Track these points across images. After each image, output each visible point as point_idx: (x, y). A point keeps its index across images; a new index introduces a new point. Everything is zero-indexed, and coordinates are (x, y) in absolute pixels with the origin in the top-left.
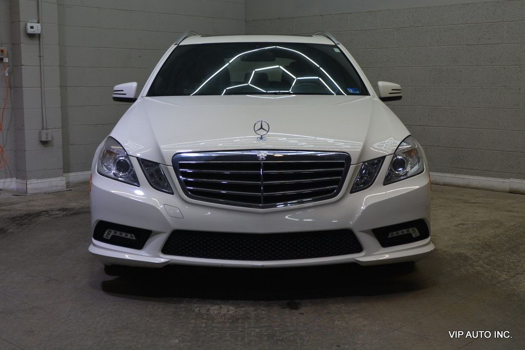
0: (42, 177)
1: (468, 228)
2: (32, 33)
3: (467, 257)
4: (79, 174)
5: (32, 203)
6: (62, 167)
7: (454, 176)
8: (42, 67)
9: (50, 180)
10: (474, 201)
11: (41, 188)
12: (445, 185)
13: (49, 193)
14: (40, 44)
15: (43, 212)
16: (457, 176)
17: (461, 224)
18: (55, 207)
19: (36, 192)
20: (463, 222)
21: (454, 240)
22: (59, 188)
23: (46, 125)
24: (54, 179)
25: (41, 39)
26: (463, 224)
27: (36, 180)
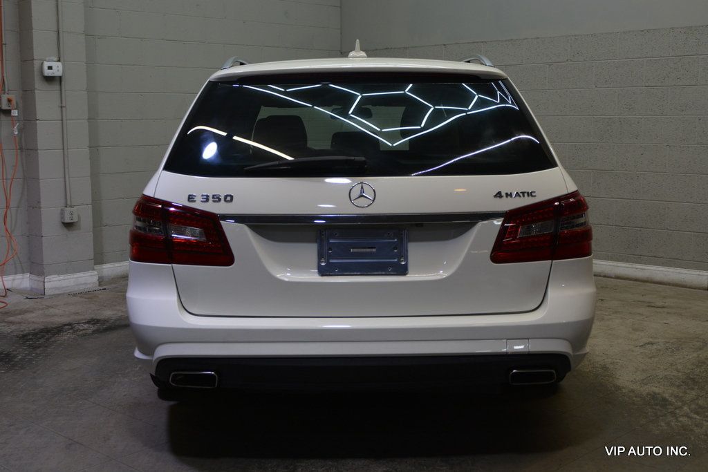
0: (66, 272)
1: (660, 350)
2: (50, 75)
3: (664, 400)
4: (116, 265)
5: (51, 310)
6: (92, 257)
7: (630, 266)
8: (64, 121)
9: (76, 275)
10: (660, 304)
11: (63, 288)
12: (618, 277)
13: (75, 295)
14: (61, 91)
15: (65, 325)
16: (634, 266)
17: (648, 344)
18: (83, 317)
19: (57, 292)
20: (651, 340)
21: (643, 370)
22: (88, 287)
23: (71, 201)
24: (81, 274)
25: (63, 83)
26: (652, 344)
27: (56, 276)
